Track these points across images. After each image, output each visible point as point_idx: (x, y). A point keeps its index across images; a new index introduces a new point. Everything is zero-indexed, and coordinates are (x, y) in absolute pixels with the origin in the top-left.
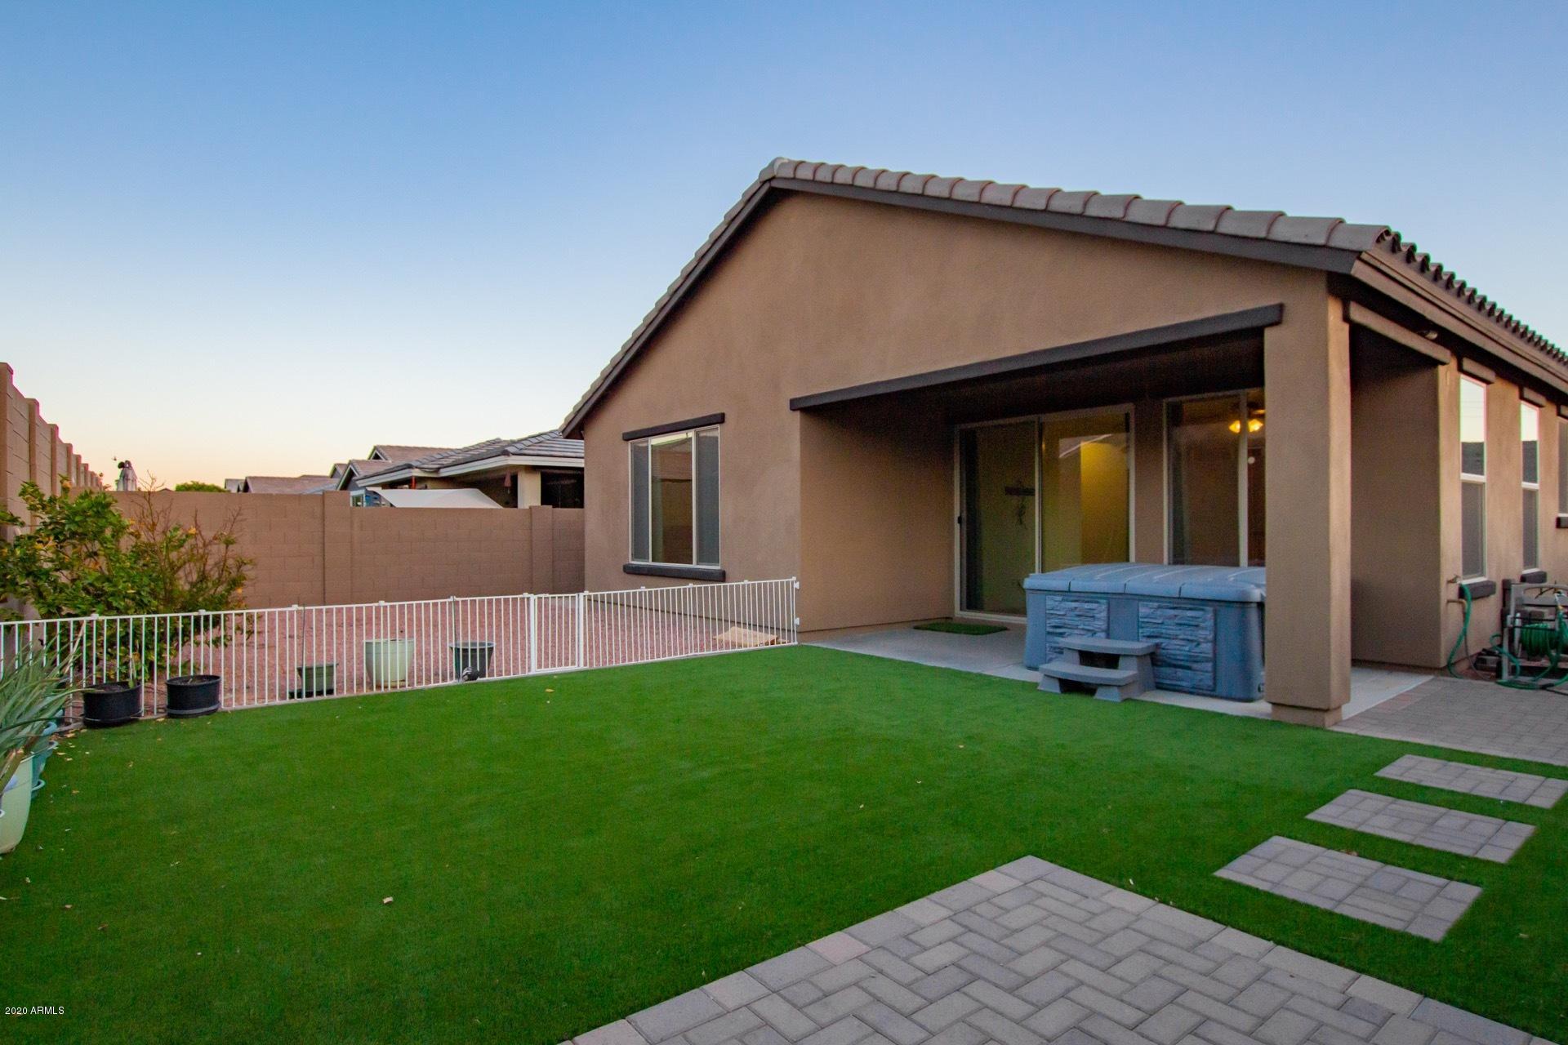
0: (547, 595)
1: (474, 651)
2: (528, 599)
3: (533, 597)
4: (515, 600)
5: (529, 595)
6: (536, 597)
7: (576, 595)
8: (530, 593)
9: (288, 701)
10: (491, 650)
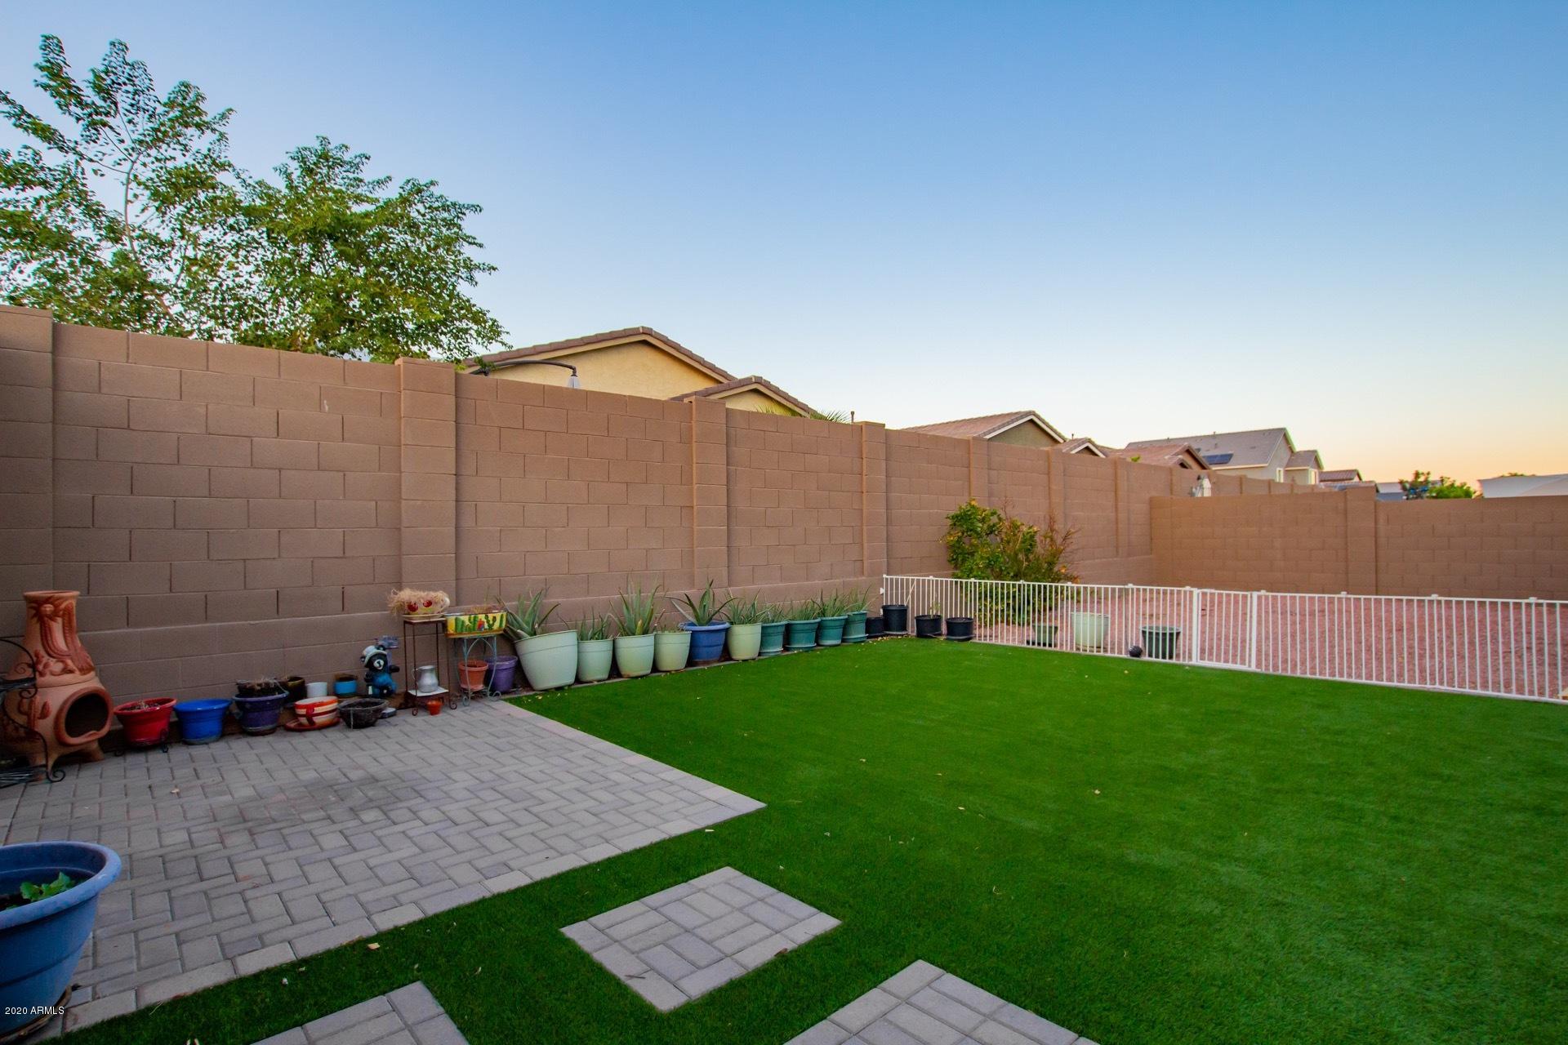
0: (1213, 591)
1: (1164, 634)
2: (1191, 592)
3: (1196, 591)
4: (1179, 592)
5: (1192, 589)
6: (1200, 591)
7: (1248, 593)
8: (1192, 587)
9: (1025, 645)
10: (1178, 634)
